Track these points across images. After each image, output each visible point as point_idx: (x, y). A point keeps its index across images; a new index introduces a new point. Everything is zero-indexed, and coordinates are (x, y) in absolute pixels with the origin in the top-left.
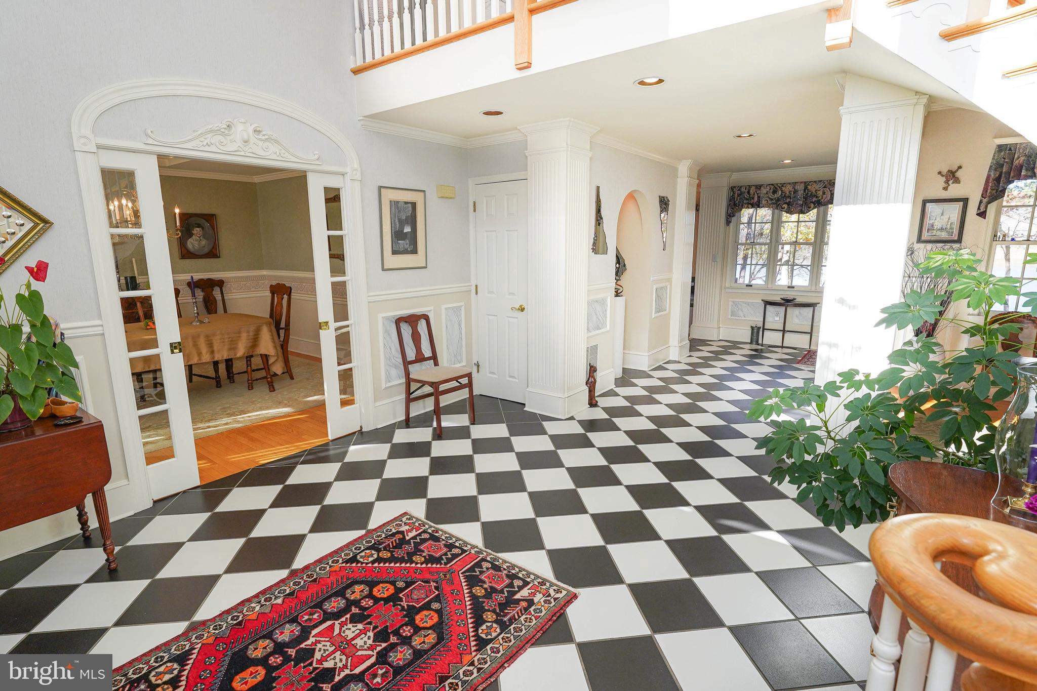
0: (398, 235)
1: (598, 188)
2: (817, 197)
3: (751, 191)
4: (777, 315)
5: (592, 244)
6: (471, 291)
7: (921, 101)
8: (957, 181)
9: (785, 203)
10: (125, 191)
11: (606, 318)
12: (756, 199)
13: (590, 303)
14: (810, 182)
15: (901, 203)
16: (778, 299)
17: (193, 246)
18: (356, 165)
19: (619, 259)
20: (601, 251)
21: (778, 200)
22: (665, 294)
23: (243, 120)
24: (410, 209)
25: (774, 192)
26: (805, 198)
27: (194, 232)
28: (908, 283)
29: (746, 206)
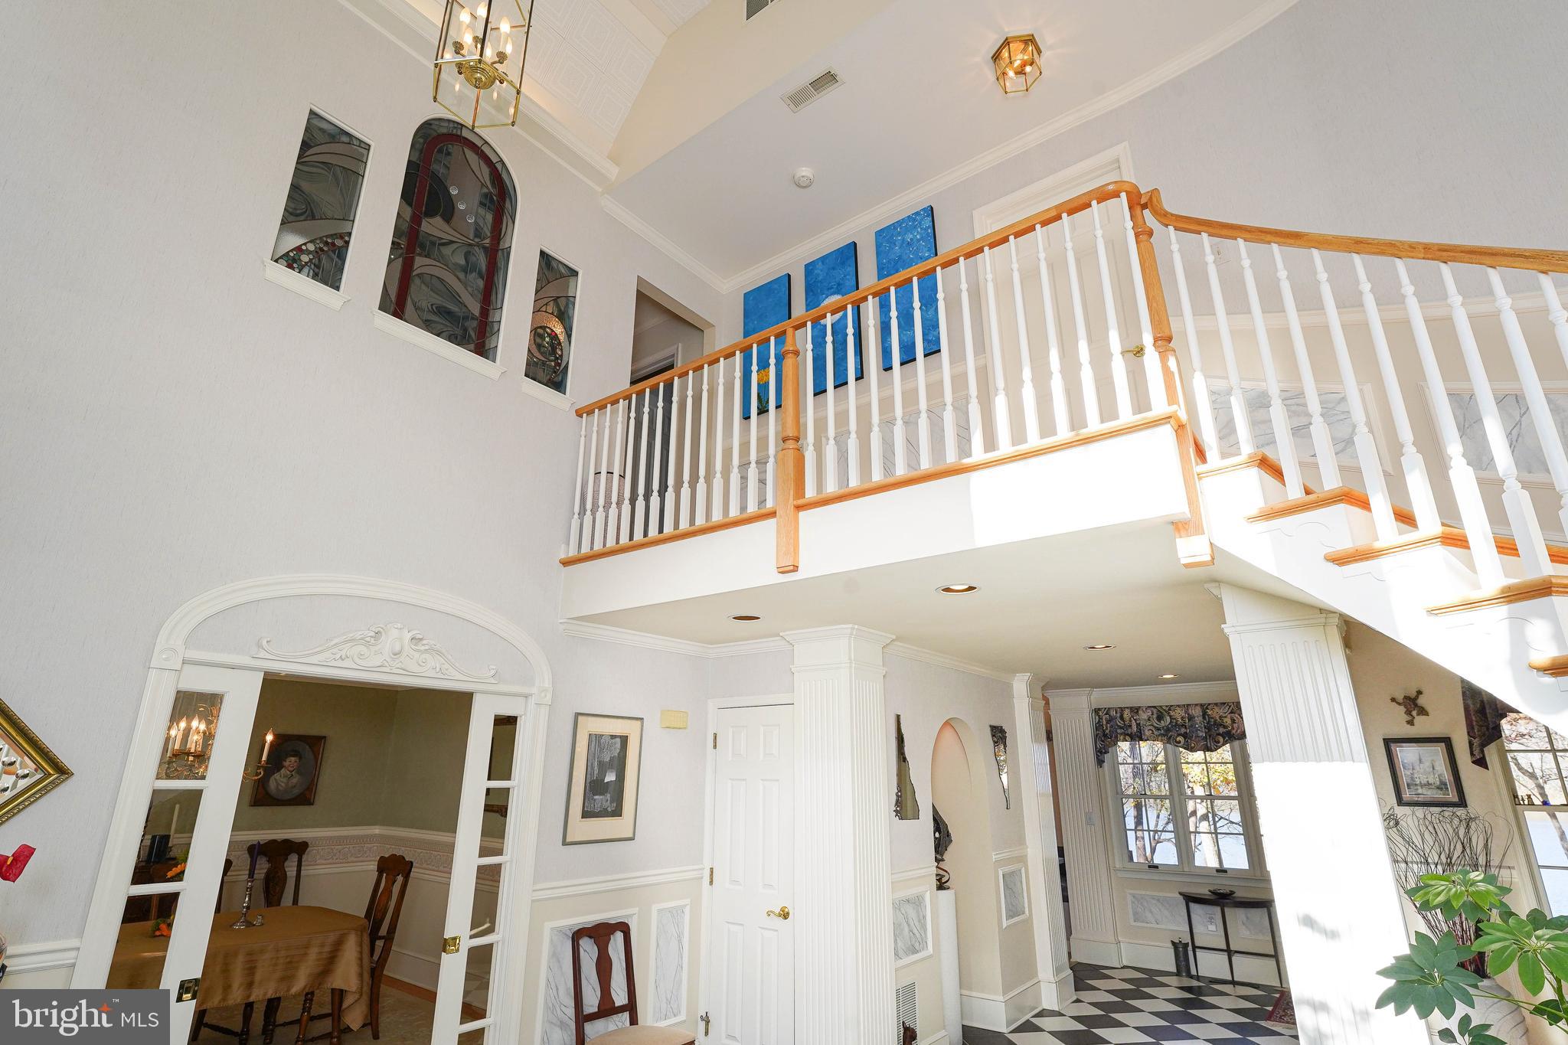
0: (595, 786)
1: (898, 717)
2: (1225, 727)
3: (1125, 716)
4: (1211, 920)
5: (894, 803)
6: (702, 878)
7: (1331, 620)
8: (1423, 712)
9: (1179, 735)
10: (203, 707)
11: (925, 931)
12: (1135, 728)
13: (898, 906)
14: (1209, 704)
15: (1352, 762)
16: (1203, 891)
17: (278, 784)
18: (547, 684)
19: (939, 825)
20: (910, 813)
21: (1168, 730)
22: (1019, 884)
23: (399, 625)
24: (618, 745)
25: (1160, 718)
26: (1208, 728)
27: (286, 764)
28: (1408, 873)
29: (1122, 738)
